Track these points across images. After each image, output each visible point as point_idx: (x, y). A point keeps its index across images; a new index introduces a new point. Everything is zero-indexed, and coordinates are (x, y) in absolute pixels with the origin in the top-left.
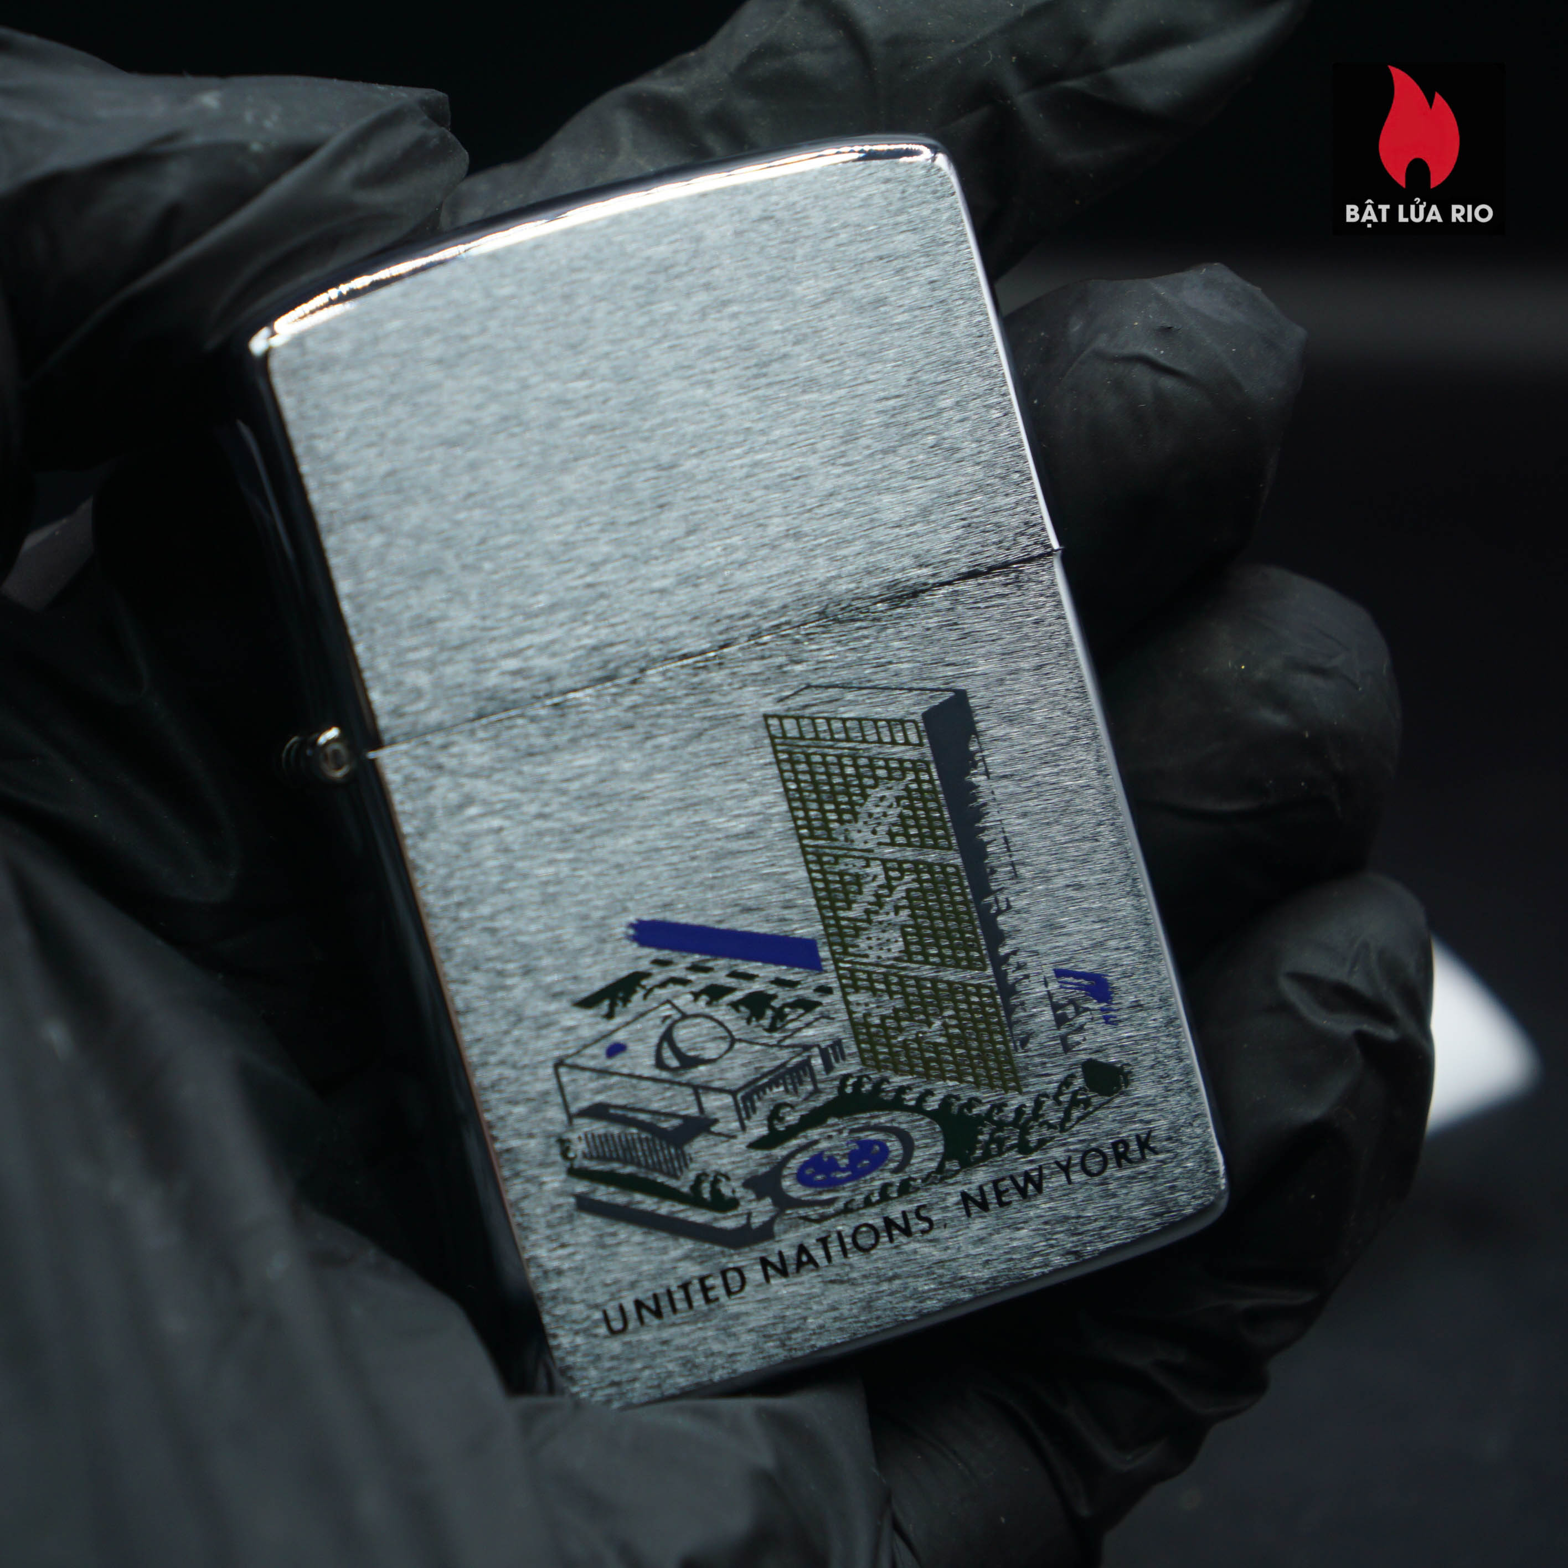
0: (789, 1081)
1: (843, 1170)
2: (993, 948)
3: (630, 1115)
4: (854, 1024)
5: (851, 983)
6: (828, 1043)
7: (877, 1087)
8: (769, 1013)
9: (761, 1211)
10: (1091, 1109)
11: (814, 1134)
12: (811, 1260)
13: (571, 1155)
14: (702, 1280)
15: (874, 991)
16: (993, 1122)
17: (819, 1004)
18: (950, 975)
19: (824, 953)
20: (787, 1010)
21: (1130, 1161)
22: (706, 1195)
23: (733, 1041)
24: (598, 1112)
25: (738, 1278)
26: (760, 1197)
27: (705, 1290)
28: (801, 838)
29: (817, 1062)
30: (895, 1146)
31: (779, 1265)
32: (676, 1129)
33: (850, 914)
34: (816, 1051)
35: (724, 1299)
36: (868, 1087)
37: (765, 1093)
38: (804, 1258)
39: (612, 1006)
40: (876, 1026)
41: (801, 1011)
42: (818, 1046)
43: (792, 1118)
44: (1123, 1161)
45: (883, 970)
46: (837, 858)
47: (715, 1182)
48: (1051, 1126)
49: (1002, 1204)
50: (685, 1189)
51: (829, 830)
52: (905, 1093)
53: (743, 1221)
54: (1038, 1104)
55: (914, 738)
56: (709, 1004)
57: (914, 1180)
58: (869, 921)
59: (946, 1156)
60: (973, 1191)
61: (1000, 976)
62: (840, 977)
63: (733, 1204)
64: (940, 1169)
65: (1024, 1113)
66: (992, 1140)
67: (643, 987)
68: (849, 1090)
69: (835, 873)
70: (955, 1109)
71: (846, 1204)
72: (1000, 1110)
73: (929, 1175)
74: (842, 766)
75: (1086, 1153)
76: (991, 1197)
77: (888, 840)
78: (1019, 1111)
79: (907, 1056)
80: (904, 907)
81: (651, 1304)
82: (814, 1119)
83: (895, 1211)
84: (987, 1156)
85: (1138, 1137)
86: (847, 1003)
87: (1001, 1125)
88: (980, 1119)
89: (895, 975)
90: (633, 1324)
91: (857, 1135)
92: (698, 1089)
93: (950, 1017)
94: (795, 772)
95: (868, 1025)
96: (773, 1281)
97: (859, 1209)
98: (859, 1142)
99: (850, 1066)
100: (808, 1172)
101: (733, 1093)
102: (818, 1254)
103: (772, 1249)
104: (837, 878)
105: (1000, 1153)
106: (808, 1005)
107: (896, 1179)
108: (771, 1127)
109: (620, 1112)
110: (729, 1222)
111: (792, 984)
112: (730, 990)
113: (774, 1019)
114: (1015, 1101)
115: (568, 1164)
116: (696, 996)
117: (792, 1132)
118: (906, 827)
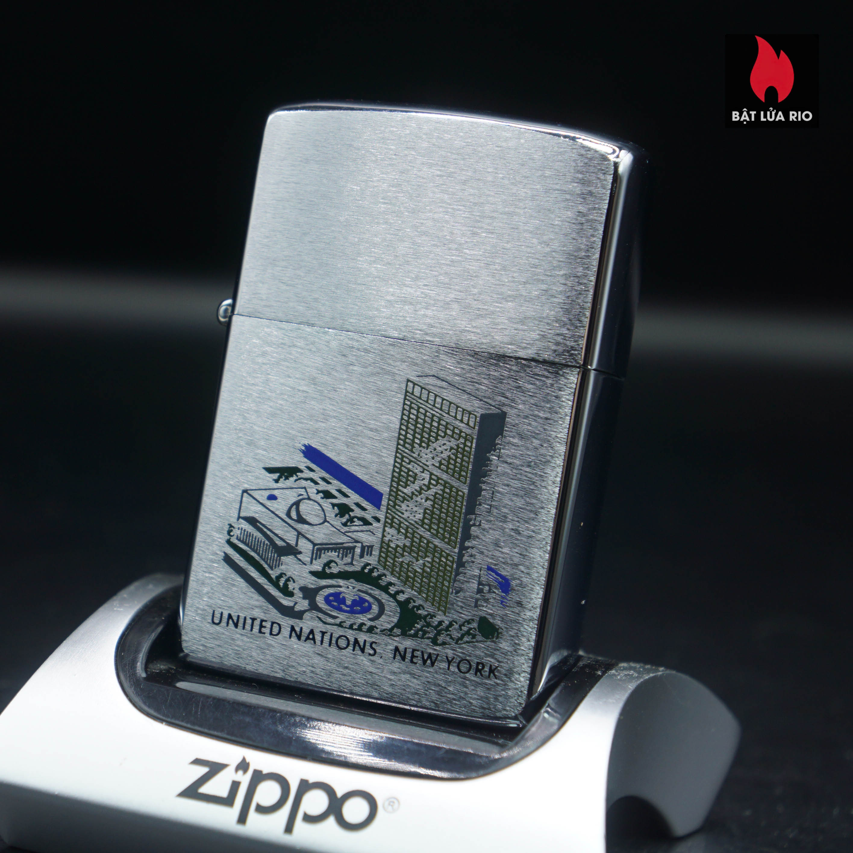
0: (341, 552)
1: (347, 606)
2: (463, 541)
3: (265, 530)
4: (382, 542)
5: (390, 522)
6: (368, 544)
7: (380, 577)
8: (347, 516)
9: (303, 604)
10: (474, 640)
11: (341, 582)
12: (314, 639)
13: (232, 534)
14: (262, 621)
15: (399, 532)
16: (426, 621)
17: (371, 524)
18: (437, 542)
19: (384, 502)
20: (355, 520)
21: (482, 675)
22: (281, 584)
23: (325, 521)
24: (252, 521)
25: (278, 629)
26: (304, 598)
27: (261, 626)
28: (398, 444)
29: (358, 551)
30: (375, 608)
31: (298, 633)
32: (282, 547)
33: (405, 491)
34: (359, 545)
35: (267, 635)
36: (375, 574)
37: (328, 552)
38: (311, 637)
39: (280, 477)
40: (392, 548)
41: (361, 523)
42: (362, 543)
43: (335, 570)
44: (478, 673)
45: (408, 524)
46: (411, 461)
47: (288, 580)
48: (451, 638)
49: (412, 661)
50: (273, 577)
51: (413, 447)
52: (391, 586)
53: (291, 604)
54: (451, 625)
55: (471, 424)
56: (322, 498)
57: (377, 628)
58: (412, 499)
59: (397, 626)
60: (401, 648)
61: (461, 555)
62: (386, 517)
63: (290, 594)
64: (391, 630)
65: (442, 625)
66: (421, 630)
67: (297, 476)
68: (366, 571)
69: (406, 468)
70: (411, 606)
71: (341, 622)
72: (431, 618)
73: (384, 630)
74: (432, 420)
75: (462, 660)
76: (408, 656)
77: (437, 465)
78: (440, 623)
79: (400, 569)
80: (431, 500)
81: (235, 619)
82: (344, 575)
83: (362, 637)
84: (415, 635)
85: (491, 666)
86: (384, 531)
87: (428, 625)
88: (420, 617)
89: (412, 529)
90: (224, 624)
91: (361, 593)
92: (299, 534)
93: (428, 562)
94: (410, 412)
95: (389, 546)
96: (292, 639)
97: (346, 628)
98: (361, 598)
99: (372, 560)
100: (331, 598)
101: (314, 545)
102: (318, 638)
103: (298, 624)
104: (406, 471)
105: (422, 638)
106: (366, 522)
107: (369, 623)
108: (324, 568)
109: (261, 526)
110: (286, 602)
111: (364, 509)
112: (334, 497)
113: (348, 521)
114: (440, 617)
115: (228, 537)
116: (318, 492)
117: (332, 576)
118: (449, 463)
